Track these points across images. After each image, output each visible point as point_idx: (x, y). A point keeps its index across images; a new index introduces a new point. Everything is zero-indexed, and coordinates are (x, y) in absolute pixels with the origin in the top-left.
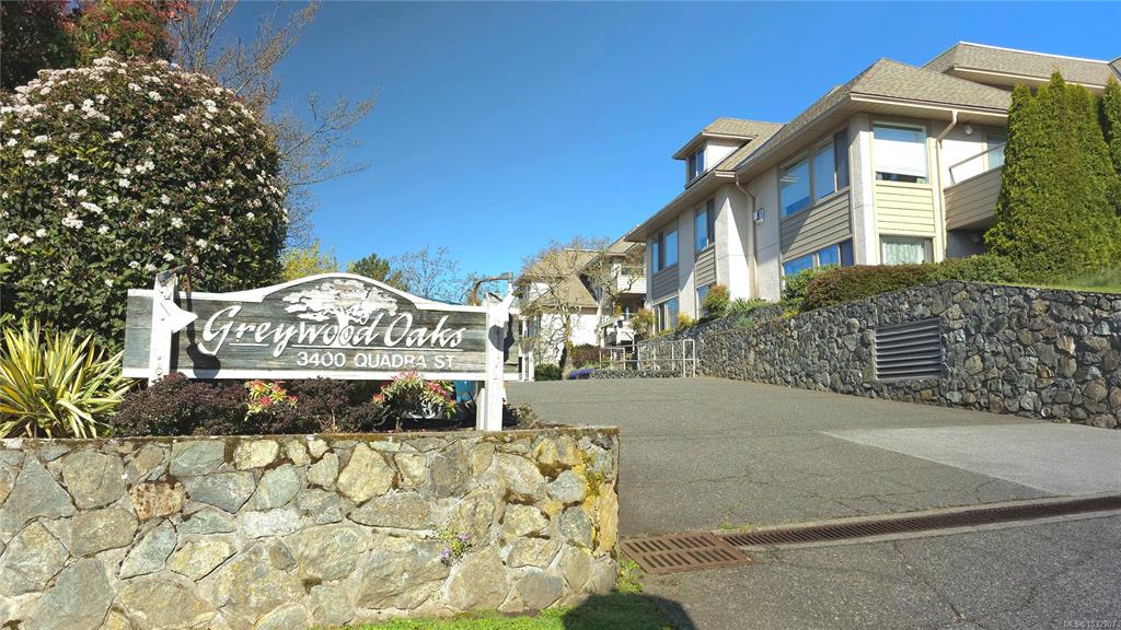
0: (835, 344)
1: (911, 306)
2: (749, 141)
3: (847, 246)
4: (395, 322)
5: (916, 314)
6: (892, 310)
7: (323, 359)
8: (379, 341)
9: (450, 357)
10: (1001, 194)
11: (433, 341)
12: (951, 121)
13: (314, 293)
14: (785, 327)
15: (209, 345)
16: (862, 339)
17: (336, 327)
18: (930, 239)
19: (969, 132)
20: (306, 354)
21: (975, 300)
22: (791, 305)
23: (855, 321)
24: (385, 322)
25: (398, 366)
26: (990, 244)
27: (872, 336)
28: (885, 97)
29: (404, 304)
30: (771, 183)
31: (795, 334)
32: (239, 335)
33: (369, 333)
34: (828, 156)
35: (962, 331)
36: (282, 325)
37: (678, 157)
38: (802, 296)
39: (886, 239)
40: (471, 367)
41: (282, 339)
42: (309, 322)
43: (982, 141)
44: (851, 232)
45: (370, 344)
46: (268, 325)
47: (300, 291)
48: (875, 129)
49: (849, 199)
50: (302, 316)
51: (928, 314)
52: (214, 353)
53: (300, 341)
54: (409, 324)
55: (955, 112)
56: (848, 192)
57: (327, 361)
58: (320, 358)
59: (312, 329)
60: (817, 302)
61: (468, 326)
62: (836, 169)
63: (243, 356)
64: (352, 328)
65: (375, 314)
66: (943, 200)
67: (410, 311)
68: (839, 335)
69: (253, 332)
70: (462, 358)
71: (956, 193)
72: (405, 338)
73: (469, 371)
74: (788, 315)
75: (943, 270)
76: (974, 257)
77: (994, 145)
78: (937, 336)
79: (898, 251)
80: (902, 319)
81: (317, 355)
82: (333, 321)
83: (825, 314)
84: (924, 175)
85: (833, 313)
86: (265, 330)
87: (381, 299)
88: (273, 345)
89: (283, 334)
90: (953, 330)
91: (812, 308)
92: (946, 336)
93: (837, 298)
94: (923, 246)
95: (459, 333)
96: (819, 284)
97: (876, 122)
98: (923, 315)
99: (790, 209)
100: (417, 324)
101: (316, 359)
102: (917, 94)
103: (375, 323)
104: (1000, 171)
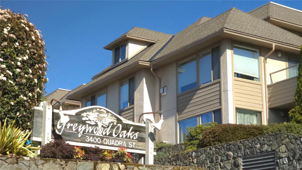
0: (219, 166)
1: (261, 146)
2: (155, 43)
3: (218, 113)
4: (116, 127)
5: (264, 150)
6: (251, 148)
7: (94, 140)
8: (111, 135)
9: (134, 143)
10: (297, 90)
11: (128, 136)
12: (271, 49)
13: (91, 113)
14: (189, 156)
15: (59, 130)
16: (235, 163)
17: (98, 127)
18: (260, 113)
19: (280, 55)
20: (88, 137)
21: (292, 143)
22: (191, 144)
23: (231, 153)
24: (113, 127)
25: (117, 145)
26: (292, 117)
27: (240, 161)
28: (240, 32)
29: (119, 121)
30: (172, 71)
31: (195, 161)
32: (68, 127)
33: (108, 131)
34: (207, 60)
35: (286, 159)
36: (81, 125)
37: (108, 48)
38: (198, 139)
39: (239, 110)
40: (141, 148)
41: (81, 130)
42: (90, 125)
43: (285, 61)
44: (221, 105)
45: (108, 136)
46: (77, 124)
47: (86, 112)
48: (234, 49)
49: (220, 86)
50: (87, 122)
51: (270, 150)
52: (60, 134)
53: (87, 132)
54: (121, 129)
55: (274, 45)
56: (220, 82)
57: (95, 141)
58: (93, 139)
59: (90, 128)
60: (208, 143)
61: (140, 131)
62: (213, 69)
63: (69, 136)
64: (103, 128)
65: (110, 123)
66: (267, 91)
67: (120, 124)
68: (222, 161)
69: (72, 127)
70: (138, 144)
71: (274, 88)
72: (119, 134)
73: (140, 150)
74: (191, 150)
75: (270, 129)
76: (285, 123)
77: (292, 65)
78: (274, 161)
79: (244, 117)
80: (256, 152)
81: (92, 138)
82: (96, 125)
83: (214, 149)
84: (258, 77)
85: (219, 149)
86: (76, 126)
87: (112, 118)
88: (78, 133)
89: (81, 128)
90: (282, 158)
91: (206, 146)
92: (278, 161)
93: (220, 141)
94: (256, 116)
95: (137, 134)
96: (210, 133)
97: (234, 45)
98: (267, 150)
99: (183, 89)
100: (123, 129)
101: (91, 139)
102: (255, 32)
103: (110, 127)
104: (296, 80)
